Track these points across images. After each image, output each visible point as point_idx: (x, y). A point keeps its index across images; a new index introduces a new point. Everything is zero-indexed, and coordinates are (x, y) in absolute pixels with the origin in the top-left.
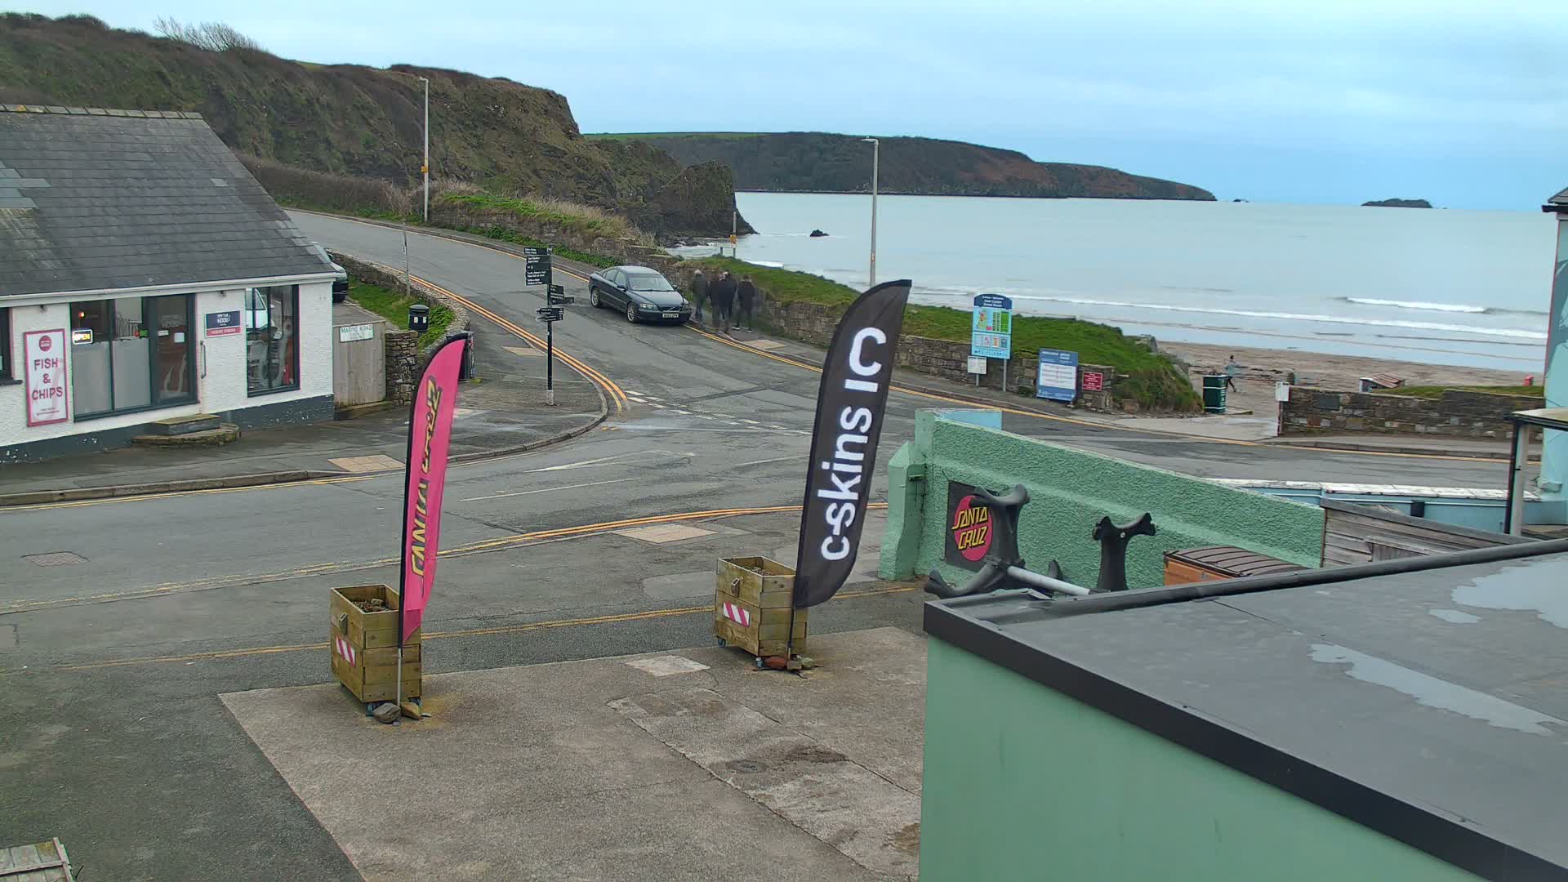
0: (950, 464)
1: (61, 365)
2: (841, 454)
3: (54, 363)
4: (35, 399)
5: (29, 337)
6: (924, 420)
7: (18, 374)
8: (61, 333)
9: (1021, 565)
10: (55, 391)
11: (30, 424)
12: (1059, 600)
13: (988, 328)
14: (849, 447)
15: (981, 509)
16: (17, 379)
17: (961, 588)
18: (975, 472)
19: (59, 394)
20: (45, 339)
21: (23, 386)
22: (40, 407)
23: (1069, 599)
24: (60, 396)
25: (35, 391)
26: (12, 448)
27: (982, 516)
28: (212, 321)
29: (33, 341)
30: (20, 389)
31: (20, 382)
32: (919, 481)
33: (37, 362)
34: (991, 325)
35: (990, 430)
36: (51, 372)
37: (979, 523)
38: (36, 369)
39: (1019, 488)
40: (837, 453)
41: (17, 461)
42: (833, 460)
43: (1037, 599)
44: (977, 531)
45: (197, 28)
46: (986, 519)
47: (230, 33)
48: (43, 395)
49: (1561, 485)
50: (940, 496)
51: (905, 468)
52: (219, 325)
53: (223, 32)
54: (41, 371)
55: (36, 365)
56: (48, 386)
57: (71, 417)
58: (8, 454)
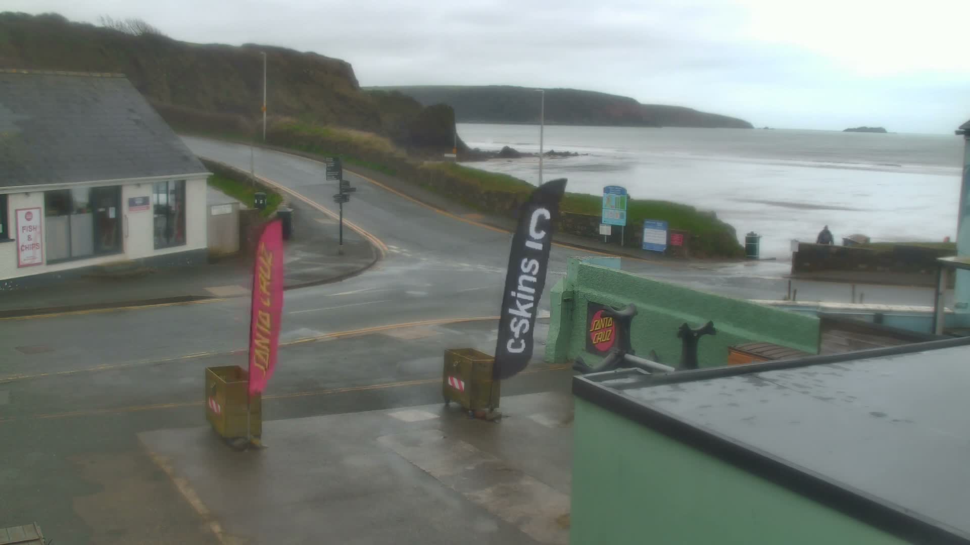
0: (589, 291)
1: (38, 230)
2: (521, 287)
3: (34, 228)
4: (22, 250)
5: (19, 212)
6: (573, 263)
7: (12, 235)
8: (38, 210)
9: (633, 353)
10: (35, 246)
11: (19, 266)
12: (656, 375)
13: (612, 207)
14: (526, 283)
15: (608, 319)
16: (11, 238)
17: (595, 367)
18: (604, 296)
19: (38, 247)
20: (29, 213)
21: (15, 242)
22: (25, 256)
23: (663, 374)
24: (38, 249)
25: (23, 246)
26: (7, 281)
27: (609, 323)
28: (132, 203)
29: (21, 215)
30: (13, 244)
31: (13, 240)
32: (569, 302)
33: (24, 228)
34: (614, 204)
35: (614, 270)
36: (32, 233)
37: (607, 327)
38: (23, 232)
39: (631, 306)
40: (519, 286)
41: (11, 289)
42: (517, 291)
43: (643, 374)
44: (606, 332)
45: (123, 22)
46: (611, 325)
47: (143, 24)
48: (28, 248)
49: (967, 304)
50: (582, 311)
51: (561, 294)
52: (136, 205)
53: (138, 24)
54: (27, 233)
55: (23, 229)
56: (31, 242)
57: (45, 262)
58: (6, 284)
